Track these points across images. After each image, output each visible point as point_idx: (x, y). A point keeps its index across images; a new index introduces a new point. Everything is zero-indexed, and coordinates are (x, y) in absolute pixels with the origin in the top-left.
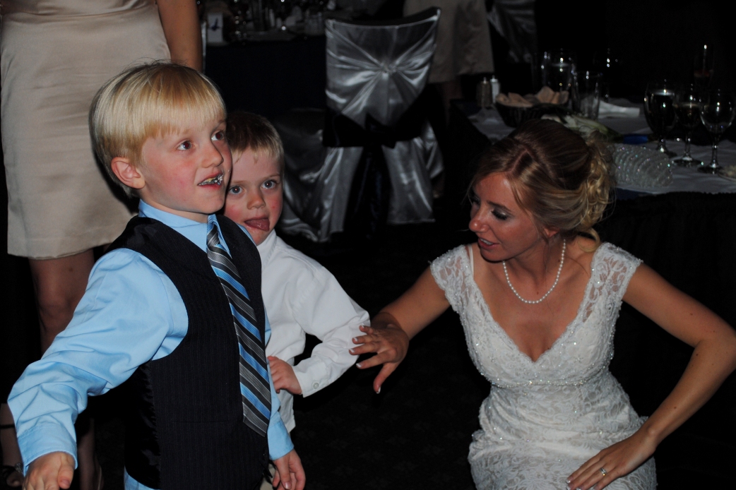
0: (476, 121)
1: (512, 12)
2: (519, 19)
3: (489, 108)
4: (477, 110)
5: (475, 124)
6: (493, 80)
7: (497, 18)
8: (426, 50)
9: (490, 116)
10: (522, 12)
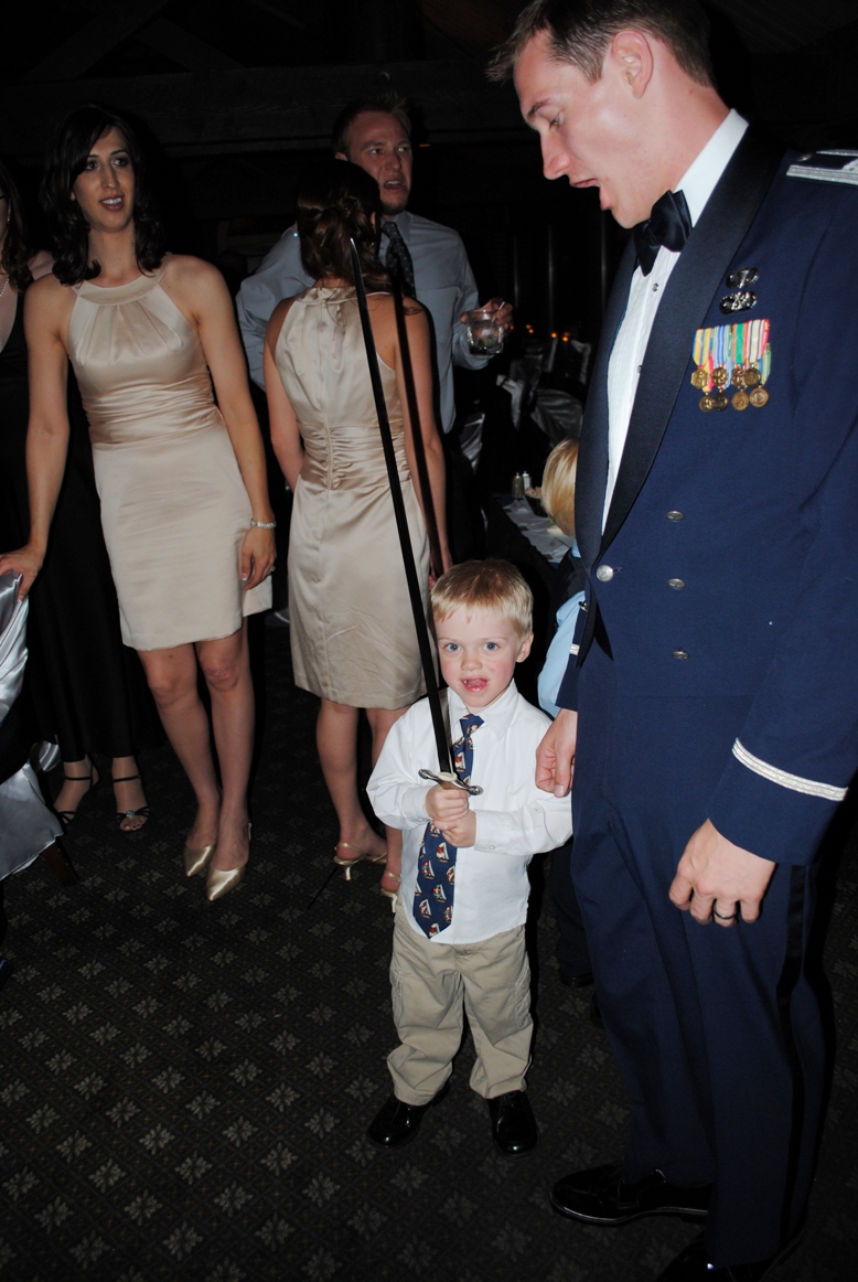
0: (509, 511)
1: (552, 411)
2: (556, 417)
3: (519, 499)
4: (510, 500)
5: (509, 514)
6: (525, 475)
7: (539, 416)
8: (474, 448)
9: (522, 506)
10: (559, 412)
